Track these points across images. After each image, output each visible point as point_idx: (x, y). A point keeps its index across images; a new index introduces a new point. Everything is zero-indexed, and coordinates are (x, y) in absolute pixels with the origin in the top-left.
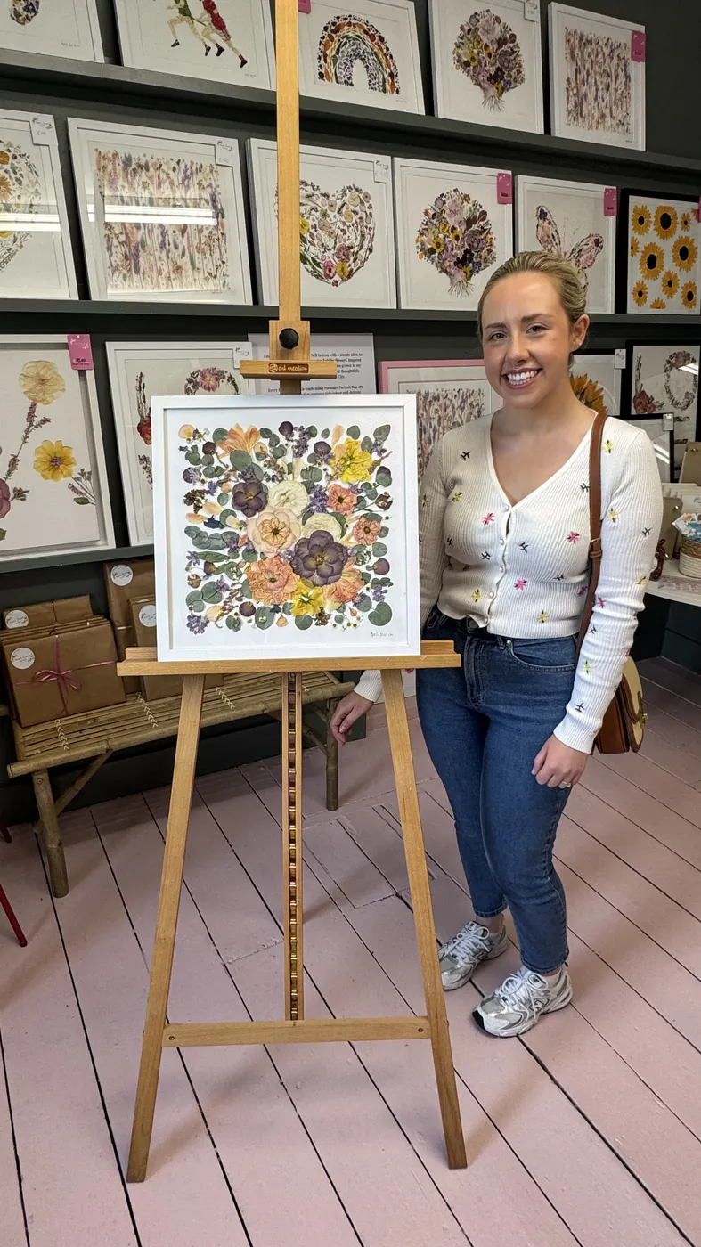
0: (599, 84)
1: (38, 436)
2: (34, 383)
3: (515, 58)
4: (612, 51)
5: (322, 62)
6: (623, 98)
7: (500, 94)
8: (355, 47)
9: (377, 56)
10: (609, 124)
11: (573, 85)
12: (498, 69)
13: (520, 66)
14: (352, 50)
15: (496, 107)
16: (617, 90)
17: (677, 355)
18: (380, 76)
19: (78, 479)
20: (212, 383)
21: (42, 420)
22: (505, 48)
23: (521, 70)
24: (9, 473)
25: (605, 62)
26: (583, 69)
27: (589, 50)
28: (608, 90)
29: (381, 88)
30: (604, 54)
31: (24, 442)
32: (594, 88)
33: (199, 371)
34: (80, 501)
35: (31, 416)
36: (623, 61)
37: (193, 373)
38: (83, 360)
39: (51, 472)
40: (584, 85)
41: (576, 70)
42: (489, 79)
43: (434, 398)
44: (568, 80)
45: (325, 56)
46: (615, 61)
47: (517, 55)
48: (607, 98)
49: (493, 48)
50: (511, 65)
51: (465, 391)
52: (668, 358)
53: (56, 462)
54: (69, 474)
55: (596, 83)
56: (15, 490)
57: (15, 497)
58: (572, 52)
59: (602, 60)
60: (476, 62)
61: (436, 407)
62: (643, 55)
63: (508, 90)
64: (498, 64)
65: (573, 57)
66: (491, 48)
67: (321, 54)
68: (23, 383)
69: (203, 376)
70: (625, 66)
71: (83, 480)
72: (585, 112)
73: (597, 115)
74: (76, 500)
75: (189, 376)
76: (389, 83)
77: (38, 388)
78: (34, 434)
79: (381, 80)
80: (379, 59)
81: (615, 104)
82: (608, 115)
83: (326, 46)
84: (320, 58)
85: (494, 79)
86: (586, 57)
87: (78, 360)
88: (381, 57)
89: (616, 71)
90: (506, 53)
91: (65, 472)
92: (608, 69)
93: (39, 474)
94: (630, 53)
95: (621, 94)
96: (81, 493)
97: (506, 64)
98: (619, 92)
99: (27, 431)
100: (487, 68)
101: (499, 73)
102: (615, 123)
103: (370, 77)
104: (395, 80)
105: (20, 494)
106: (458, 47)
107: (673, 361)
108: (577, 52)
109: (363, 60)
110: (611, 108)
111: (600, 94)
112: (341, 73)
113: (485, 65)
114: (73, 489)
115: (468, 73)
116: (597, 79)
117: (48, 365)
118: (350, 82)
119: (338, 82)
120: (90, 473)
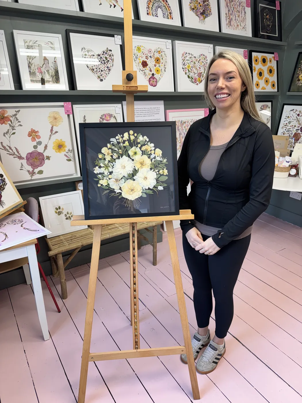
0: (236, 15)
1: (54, 137)
2: (53, 119)
3: (209, 7)
4: (240, 4)
5: (148, 9)
6: (244, 19)
7: (205, 19)
8: (158, 4)
9: (165, 7)
10: (240, 28)
11: (228, 15)
12: (204, 11)
13: (210, 9)
14: (158, 5)
15: (203, 23)
16: (242, 17)
17: (264, 106)
18: (166, 13)
19: (68, 152)
20: (108, 118)
21: (55, 132)
22: (206, 3)
23: (211, 11)
24: (44, 151)
25: (238, 7)
26: (231, 10)
27: (233, 4)
28: (239, 17)
29: (167, 18)
30: (237, 5)
31: (49, 140)
32: (234, 16)
33: (104, 114)
34: (68, 160)
35: (52, 130)
36: (243, 7)
37: (102, 115)
38: (69, 111)
39: (58, 150)
40: (231, 15)
41: (228, 10)
42: (201, 14)
43: (184, 123)
44: (226, 14)
45: (149, 7)
46: (241, 7)
47: (209, 6)
48: (239, 19)
49: (202, 3)
50: (207, 9)
51: (194, 120)
52: (261, 107)
53: (60, 147)
54: (65, 151)
55: (235, 14)
56: (46, 156)
57: (46, 159)
58: (227, 4)
59: (237, 7)
60: (196, 8)
61: (185, 125)
62: (250, 6)
63: (207, 17)
64: (203, 9)
65: (227, 6)
66: (201, 3)
67: (147, 7)
68: (49, 119)
69: (105, 116)
70: (244, 9)
71: (69, 153)
72: (232, 24)
73: (236, 25)
74: (67, 160)
75: (101, 116)
76: (170, 16)
77: (54, 121)
78: (53, 137)
79: (167, 15)
80: (166, 8)
81: (241, 21)
82: (239, 25)
83: (149, 4)
84: (147, 8)
85: (202, 14)
86: (232, 6)
87: (67, 111)
88: (166, 7)
89: (241, 11)
90: (206, 5)
91: (63, 150)
92: (239, 10)
93: (55, 151)
94: (245, 4)
95: (243, 18)
96: (69, 157)
97: (206, 9)
98: (243, 17)
99: (50, 136)
100: (200, 10)
101: (204, 12)
102: (242, 28)
103: (163, 14)
104: (171, 15)
105: (48, 158)
106: (190, 3)
107: (263, 108)
108: (228, 4)
109: (161, 8)
110: (240, 23)
111: (236, 18)
112: (154, 13)
113: (199, 9)
114: (66, 156)
115: (194, 12)
116: (235, 13)
117: (57, 113)
118: (157, 16)
119: (153, 16)
120: (71, 150)
